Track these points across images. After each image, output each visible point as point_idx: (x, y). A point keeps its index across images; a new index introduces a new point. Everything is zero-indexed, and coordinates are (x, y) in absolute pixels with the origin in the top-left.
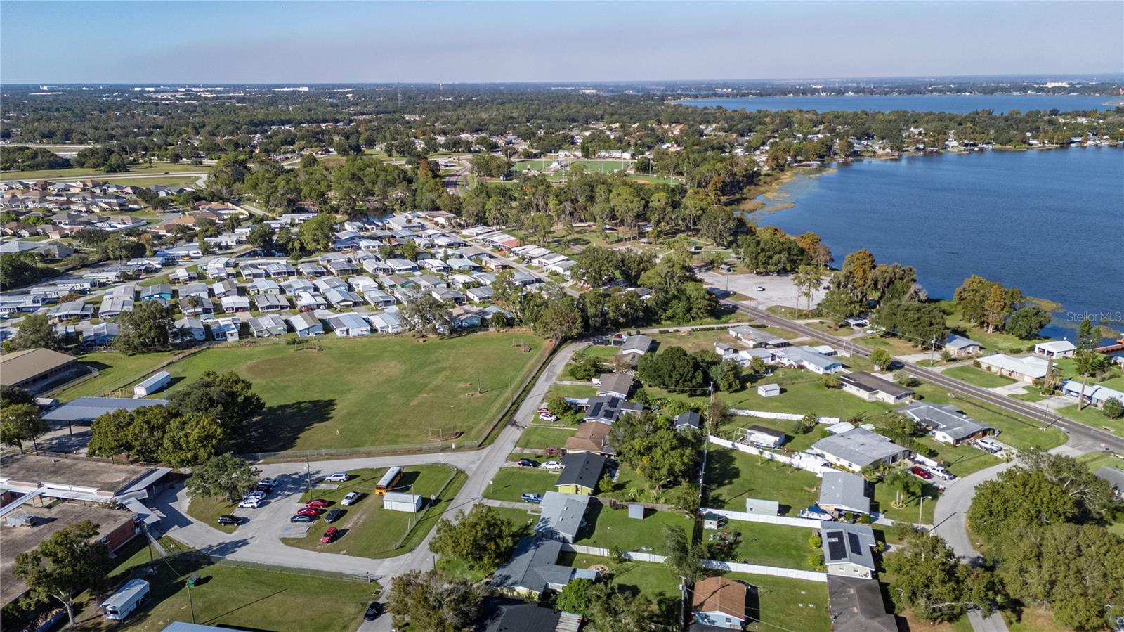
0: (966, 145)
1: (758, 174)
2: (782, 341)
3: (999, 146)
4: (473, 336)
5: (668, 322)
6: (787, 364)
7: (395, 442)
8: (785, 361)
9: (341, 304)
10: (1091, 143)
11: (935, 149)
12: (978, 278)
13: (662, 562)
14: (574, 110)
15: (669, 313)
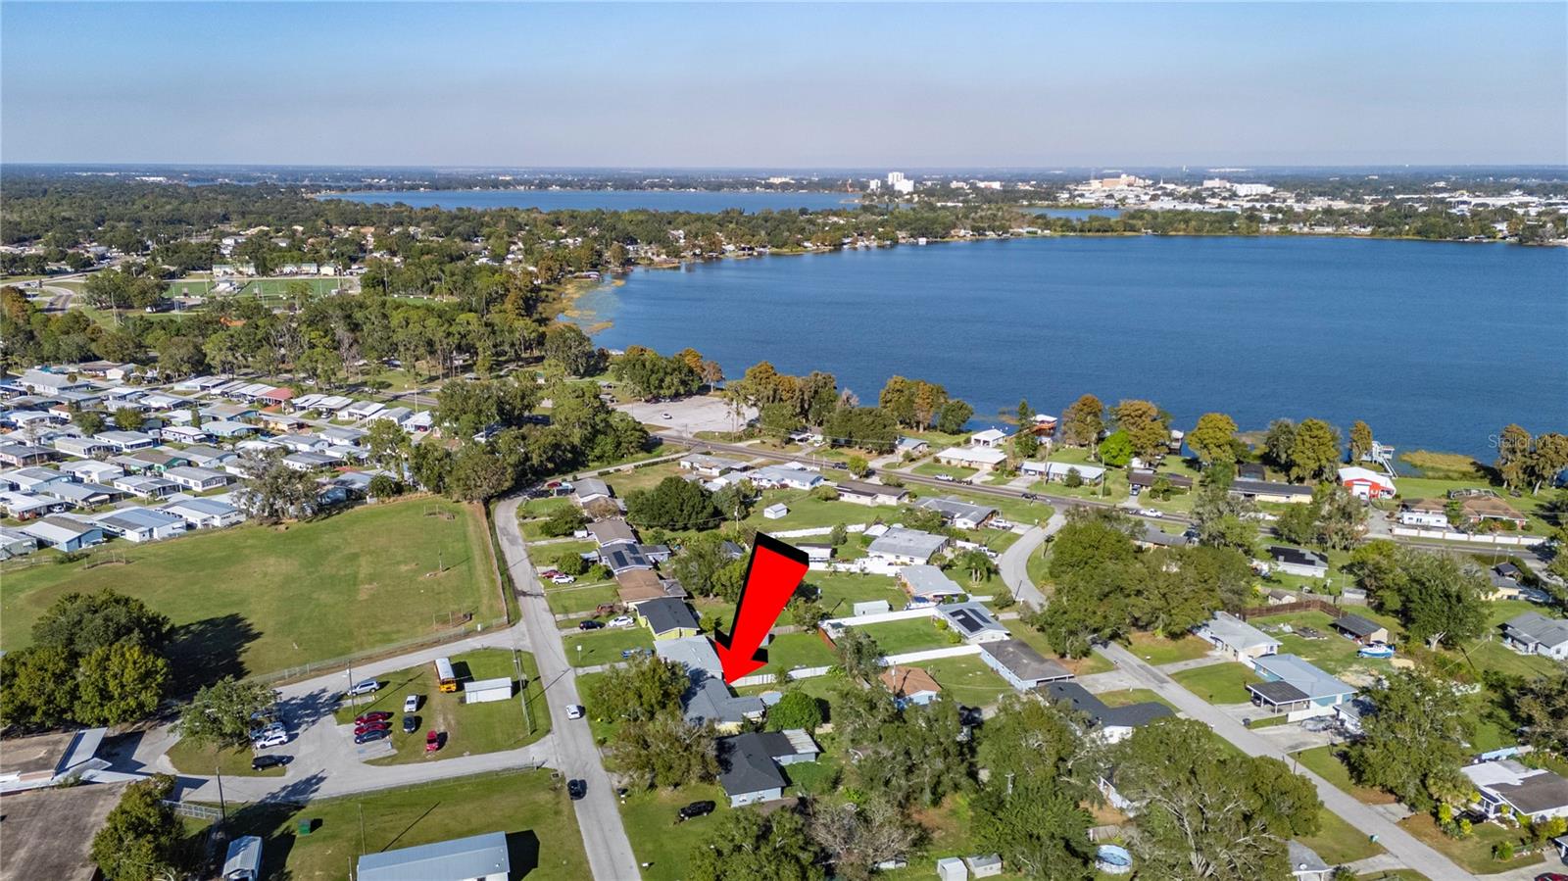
0: (744, 249)
1: (537, 289)
2: (744, 464)
3: (775, 250)
4: (347, 513)
5: (596, 464)
6: (768, 486)
7: (391, 641)
8: (764, 483)
9: (91, 500)
10: (860, 244)
11: (714, 255)
12: (899, 379)
13: (824, 673)
14: (168, 207)
15: (597, 451)
